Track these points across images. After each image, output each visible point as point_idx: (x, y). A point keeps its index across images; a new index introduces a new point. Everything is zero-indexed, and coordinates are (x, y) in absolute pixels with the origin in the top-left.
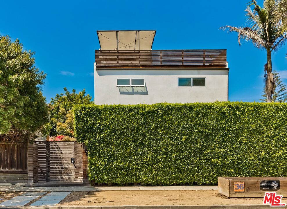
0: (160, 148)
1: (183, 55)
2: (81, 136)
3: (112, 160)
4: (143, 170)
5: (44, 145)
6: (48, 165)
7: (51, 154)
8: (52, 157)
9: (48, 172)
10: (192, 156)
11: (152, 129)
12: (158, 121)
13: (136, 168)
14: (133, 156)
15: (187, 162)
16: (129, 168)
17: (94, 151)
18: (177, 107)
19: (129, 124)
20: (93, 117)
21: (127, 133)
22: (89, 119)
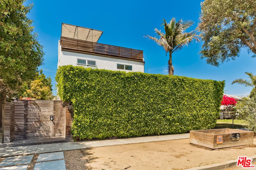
0: (134, 108)
1: (119, 50)
2: (69, 95)
3: (97, 118)
4: (121, 126)
5: (21, 104)
6: (26, 122)
7: (29, 112)
8: (31, 115)
9: (26, 129)
10: (155, 114)
11: (129, 91)
12: (134, 85)
13: (116, 124)
14: (114, 114)
15: (152, 119)
16: (110, 124)
17: (81, 109)
18: (147, 76)
19: (112, 87)
20: (81, 78)
21: (109, 95)
22: (77, 79)
